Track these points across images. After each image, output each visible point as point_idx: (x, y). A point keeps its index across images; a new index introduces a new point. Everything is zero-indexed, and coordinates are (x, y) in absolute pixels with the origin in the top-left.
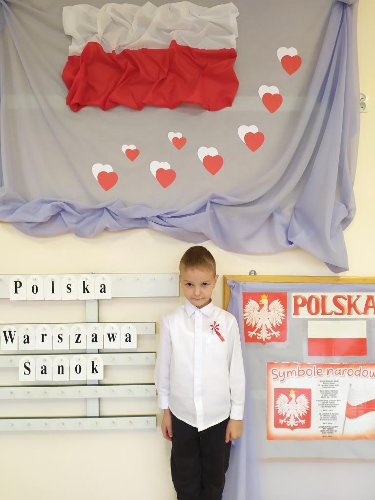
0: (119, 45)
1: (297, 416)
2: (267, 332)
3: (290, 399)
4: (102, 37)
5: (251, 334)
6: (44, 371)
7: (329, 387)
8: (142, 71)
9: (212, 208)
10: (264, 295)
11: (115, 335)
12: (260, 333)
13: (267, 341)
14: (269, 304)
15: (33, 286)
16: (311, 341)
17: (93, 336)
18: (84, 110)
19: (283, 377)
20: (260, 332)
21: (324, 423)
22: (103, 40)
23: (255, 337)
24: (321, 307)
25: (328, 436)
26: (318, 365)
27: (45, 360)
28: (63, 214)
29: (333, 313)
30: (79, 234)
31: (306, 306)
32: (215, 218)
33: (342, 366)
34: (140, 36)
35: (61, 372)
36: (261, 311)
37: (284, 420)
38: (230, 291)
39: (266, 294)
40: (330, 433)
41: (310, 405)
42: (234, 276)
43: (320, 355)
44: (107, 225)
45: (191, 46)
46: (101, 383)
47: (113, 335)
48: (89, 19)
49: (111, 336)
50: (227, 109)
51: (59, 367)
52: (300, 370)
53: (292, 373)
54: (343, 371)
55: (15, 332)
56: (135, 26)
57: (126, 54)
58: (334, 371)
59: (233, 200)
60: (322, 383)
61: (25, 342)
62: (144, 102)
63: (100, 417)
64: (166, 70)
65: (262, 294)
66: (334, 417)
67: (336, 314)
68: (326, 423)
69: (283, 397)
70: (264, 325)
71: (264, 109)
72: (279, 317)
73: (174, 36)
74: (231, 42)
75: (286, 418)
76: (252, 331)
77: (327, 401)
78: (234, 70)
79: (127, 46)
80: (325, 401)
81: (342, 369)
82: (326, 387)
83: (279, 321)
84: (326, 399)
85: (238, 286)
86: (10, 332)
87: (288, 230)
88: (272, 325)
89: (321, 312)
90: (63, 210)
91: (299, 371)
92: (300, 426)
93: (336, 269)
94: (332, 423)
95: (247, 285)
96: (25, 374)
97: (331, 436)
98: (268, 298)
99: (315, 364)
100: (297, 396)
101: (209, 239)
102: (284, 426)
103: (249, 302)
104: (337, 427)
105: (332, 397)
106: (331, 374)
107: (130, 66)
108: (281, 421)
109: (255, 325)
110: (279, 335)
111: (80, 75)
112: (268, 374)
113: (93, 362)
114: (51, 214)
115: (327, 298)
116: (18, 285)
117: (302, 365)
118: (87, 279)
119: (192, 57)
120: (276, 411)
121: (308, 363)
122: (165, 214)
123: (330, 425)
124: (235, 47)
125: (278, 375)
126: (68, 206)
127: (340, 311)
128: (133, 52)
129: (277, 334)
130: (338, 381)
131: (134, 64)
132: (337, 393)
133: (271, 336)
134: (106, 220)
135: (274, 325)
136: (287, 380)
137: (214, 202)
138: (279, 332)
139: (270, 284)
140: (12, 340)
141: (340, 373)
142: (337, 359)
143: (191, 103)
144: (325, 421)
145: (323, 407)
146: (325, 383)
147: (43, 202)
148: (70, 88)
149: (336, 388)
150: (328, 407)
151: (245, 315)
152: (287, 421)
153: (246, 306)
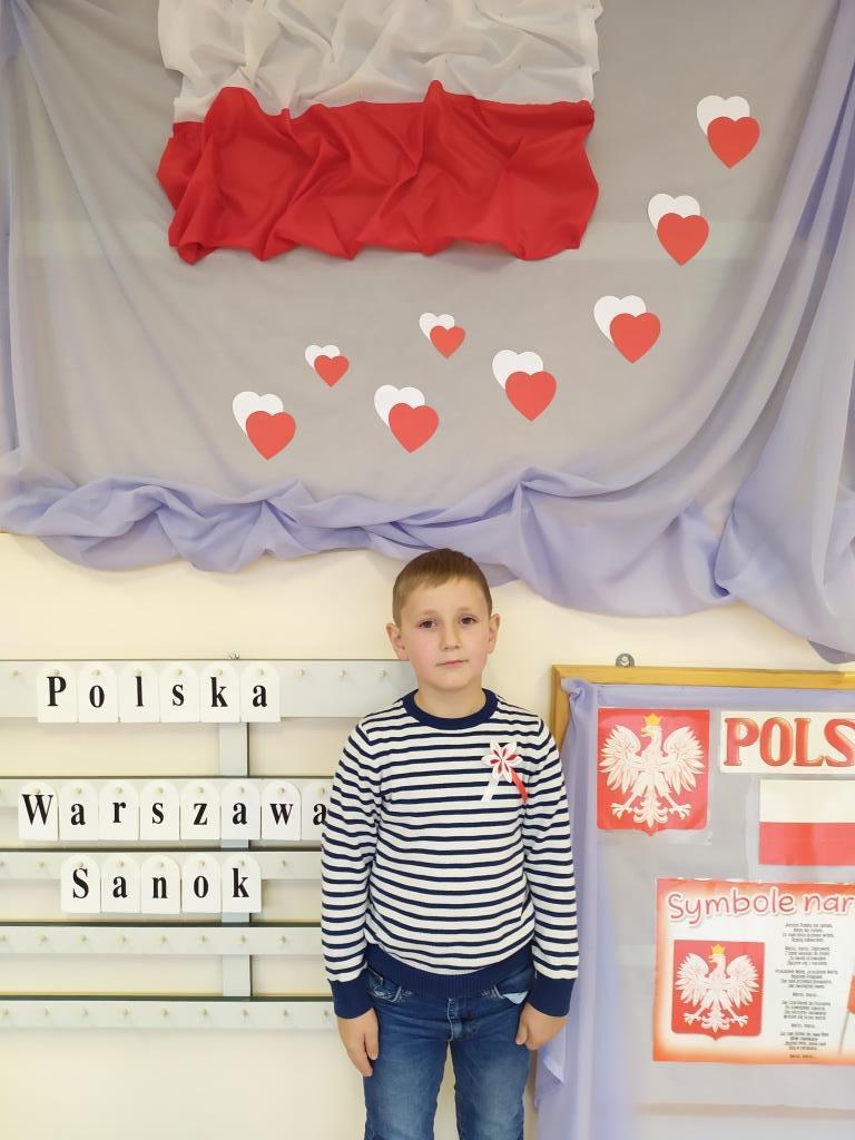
0: (298, 94)
1: (728, 1006)
2: (659, 804)
3: (712, 966)
4: (257, 76)
5: (619, 809)
6: (121, 890)
7: (809, 940)
8: (356, 162)
9: (526, 501)
10: (653, 715)
11: (288, 808)
12: (641, 807)
15: (93, 689)
16: (767, 829)
17: (235, 808)
18: (212, 257)
19: (696, 914)
20: (642, 804)
21: (793, 1025)
22: (260, 84)
24: (795, 747)
25: (802, 1056)
26: (784, 887)
27: (122, 865)
28: (162, 516)
29: (825, 763)
30: (202, 563)
31: (756, 746)
32: (533, 526)
33: (839, 888)
34: (351, 75)
35: (160, 893)
36: (644, 752)
37: (696, 1016)
38: (569, 705)
39: (658, 713)
40: (808, 1048)
41: (760, 980)
42: (578, 668)
43: (790, 863)
44: (269, 546)
45: (479, 96)
46: (255, 918)
47: (283, 806)
48: (223, 29)
49: (279, 809)
50: (568, 255)
51: (156, 881)
52: (738, 897)
53: (717, 905)
54: (845, 902)
55: (51, 796)
56: (338, 47)
57: (317, 117)
58: (822, 900)
59: (580, 484)
60: (791, 930)
61: (74, 822)
62: (360, 239)
63: (253, 998)
64: (416, 159)
66: (819, 1012)
67: (831, 763)
68: (799, 1026)
69: (694, 961)
70: (651, 788)
71: (659, 253)
72: (690, 770)
73: (437, 70)
74: (580, 84)
75: (701, 1010)
76: (622, 801)
77: (803, 972)
78: (589, 156)
79: (318, 98)
80: (797, 972)
81: (841, 898)
82: (801, 940)
83: (688, 777)
84: (801, 967)
85: (589, 694)
86: (39, 798)
87: (715, 558)
88: (672, 788)
89: (793, 758)
90: (163, 506)
91: (735, 901)
92: (735, 1030)
93: (833, 654)
94: (813, 1026)
95: (611, 691)
96: (75, 895)
97: (811, 1057)
98: (662, 724)
99: (774, 885)
100: (729, 958)
101: (514, 578)
102: (696, 1028)
103: (614, 731)
104: (826, 1035)
105: (816, 964)
106: (814, 907)
107: (326, 148)
108: (689, 1018)
109: (630, 788)
110: (687, 812)
111: (203, 172)
112: (659, 908)
113: (236, 871)
114: (133, 518)
115: (810, 726)
116: (56, 685)
117: (743, 886)
118: (221, 673)
119: (481, 123)
120: (677, 993)
121: (760, 882)
122: (413, 517)
123: (811, 1031)
124: (589, 98)
125: (684, 908)
126: (173, 498)
127: (838, 756)
128: (336, 112)
129: (683, 810)
130: (829, 926)
131: (337, 142)
132: (827, 954)
133: (669, 813)
134: (267, 532)
135: (678, 790)
136: (706, 921)
137: (531, 487)
138: (688, 806)
139: (671, 689)
140: (44, 816)
141: (836, 907)
142: (828, 874)
143: (480, 241)
144: (795, 1021)
145: (792, 986)
146: (797, 930)
147: (115, 486)
148: (178, 204)
149: (827, 942)
150: (806, 987)
151: (603, 764)
152: (704, 1019)
153: (608, 740)
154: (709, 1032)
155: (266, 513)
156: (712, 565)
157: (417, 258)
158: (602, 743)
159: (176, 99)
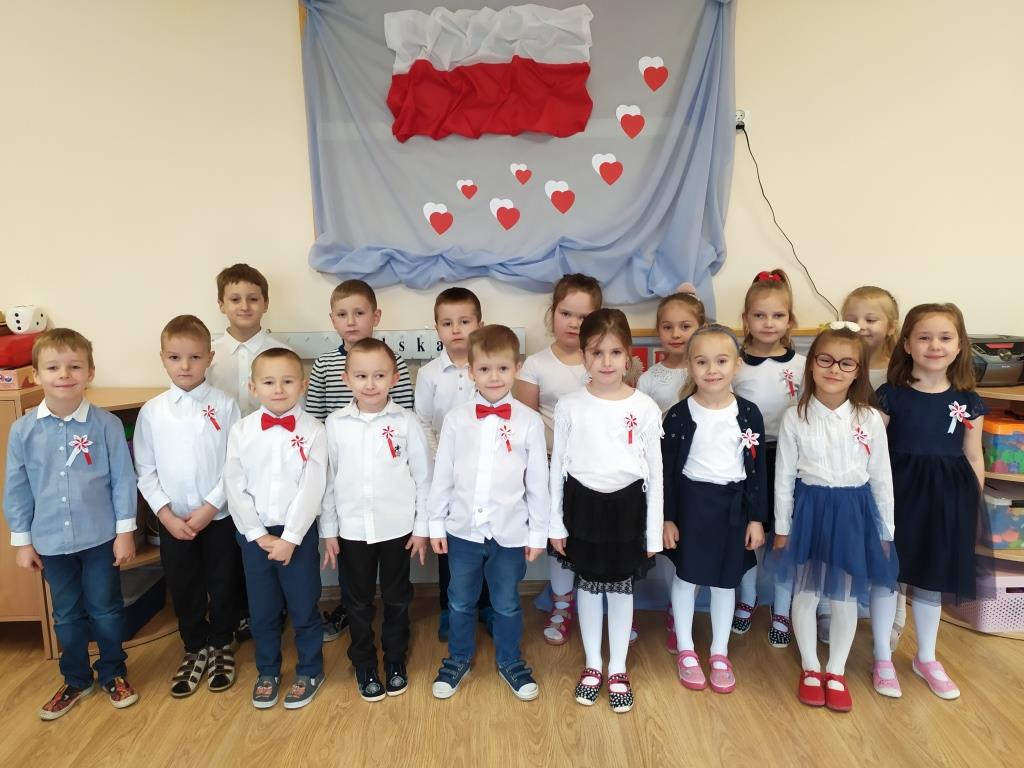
0: (452, 62)
4: (432, 53)
8: (479, 92)
9: (561, 252)
18: (413, 139)
22: (433, 56)
28: (392, 263)
30: (410, 285)
32: (564, 262)
44: (443, 274)
45: (536, 60)
48: (416, 31)
50: (579, 135)
56: (470, 37)
57: (460, 72)
59: (585, 243)
64: (507, 90)
71: (623, 133)
73: (517, 48)
74: (582, 54)
78: (587, 88)
79: (461, 62)
87: (648, 276)
90: (392, 258)
107: (465, 87)
114: (381, 264)
118: (421, 336)
119: (538, 74)
122: (508, 261)
124: (588, 61)
126: (398, 254)
128: (468, 68)
131: (470, 84)
134: (441, 269)
137: (564, 246)
143: (538, 131)
147: (369, 249)
148: (397, 115)
155: (441, 260)
156: (648, 280)
157: (508, 137)
159: (394, 64)
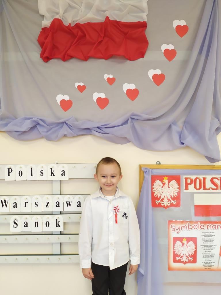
1: (188, 255)
2: (168, 201)
3: (183, 244)
4: (63, 16)
5: (157, 202)
6: (26, 225)
7: (208, 237)
8: (87, 37)
9: (132, 122)
10: (166, 177)
11: (70, 203)
12: (163, 201)
13: (168, 206)
14: (169, 182)
15: (20, 171)
16: (197, 207)
17: (57, 203)
19: (179, 230)
21: (205, 260)
22: (63, 17)
23: (160, 204)
25: (208, 268)
26: (201, 222)
27: (27, 218)
28: (38, 126)
29: (211, 188)
30: (49, 139)
31: (193, 184)
32: (134, 128)
33: (216, 223)
34: (87, 15)
35: (37, 226)
36: (164, 187)
37: (179, 258)
38: (144, 174)
39: (167, 176)
40: (209, 266)
41: (196, 248)
42: (146, 165)
43: (203, 216)
44: (66, 133)
45: (118, 20)
46: (62, 233)
47: (69, 202)
48: (54, 4)
49: (68, 203)
50: (141, 59)
51: (35, 222)
52: (189, 225)
53: (184, 227)
54: (218, 226)
57: (78, 26)
58: (212, 226)
59: (145, 116)
60: (204, 234)
61: (14, 207)
62: (89, 55)
63: (61, 255)
65: (164, 176)
66: (212, 256)
67: (213, 189)
70: (165, 196)
71: (164, 59)
72: (176, 191)
73: (107, 14)
74: (144, 17)
75: (181, 256)
77: (207, 245)
78: (146, 34)
79: (78, 21)
80: (206, 245)
81: (217, 225)
82: (206, 237)
83: (175, 193)
84: (207, 244)
85: (149, 171)
86: (5, 201)
87: (181, 135)
88: (171, 196)
89: (203, 188)
90: (38, 124)
92: (190, 262)
93: (212, 160)
94: (211, 260)
95: (155, 171)
96: (14, 227)
97: (210, 269)
98: (168, 179)
99: (199, 222)
100: (188, 242)
101: (129, 141)
102: (179, 261)
103: (156, 181)
104: (214, 263)
105: (210, 243)
106: (209, 228)
107: (80, 33)
108: (178, 258)
109: (160, 196)
110: (175, 203)
111: (49, 39)
112: (169, 228)
113: (57, 220)
114: (31, 126)
115: (207, 179)
116: (10, 171)
117: (191, 222)
118: (53, 167)
119: (118, 27)
120: (174, 252)
121: (195, 221)
122: (102, 126)
124: (146, 21)
125: (175, 228)
126: (41, 121)
127: (215, 187)
128: (82, 25)
129: (174, 202)
130: (214, 233)
131: (83, 32)
132: (214, 240)
134: (65, 130)
135: (173, 197)
136: (181, 232)
137: (133, 118)
138: (175, 201)
139: (170, 170)
140: (6, 206)
141: (215, 227)
142: (213, 219)
143: (119, 55)
144: (206, 259)
145: (204, 249)
146: (205, 234)
147: (26, 119)
148: (43, 47)
149: (213, 237)
150: (208, 249)
151: (153, 190)
152: (181, 259)
153: (154, 184)
154: (183, 262)
155: (65, 125)
156: (180, 137)
157: (103, 61)
158: (152, 185)
159: (42, 22)
